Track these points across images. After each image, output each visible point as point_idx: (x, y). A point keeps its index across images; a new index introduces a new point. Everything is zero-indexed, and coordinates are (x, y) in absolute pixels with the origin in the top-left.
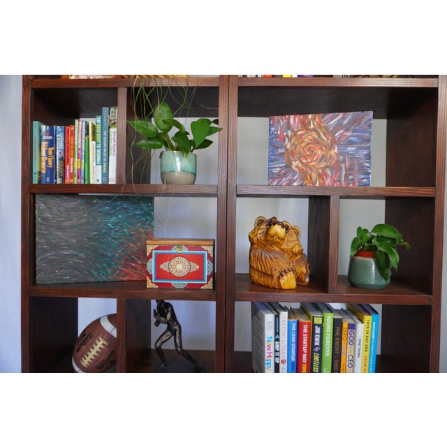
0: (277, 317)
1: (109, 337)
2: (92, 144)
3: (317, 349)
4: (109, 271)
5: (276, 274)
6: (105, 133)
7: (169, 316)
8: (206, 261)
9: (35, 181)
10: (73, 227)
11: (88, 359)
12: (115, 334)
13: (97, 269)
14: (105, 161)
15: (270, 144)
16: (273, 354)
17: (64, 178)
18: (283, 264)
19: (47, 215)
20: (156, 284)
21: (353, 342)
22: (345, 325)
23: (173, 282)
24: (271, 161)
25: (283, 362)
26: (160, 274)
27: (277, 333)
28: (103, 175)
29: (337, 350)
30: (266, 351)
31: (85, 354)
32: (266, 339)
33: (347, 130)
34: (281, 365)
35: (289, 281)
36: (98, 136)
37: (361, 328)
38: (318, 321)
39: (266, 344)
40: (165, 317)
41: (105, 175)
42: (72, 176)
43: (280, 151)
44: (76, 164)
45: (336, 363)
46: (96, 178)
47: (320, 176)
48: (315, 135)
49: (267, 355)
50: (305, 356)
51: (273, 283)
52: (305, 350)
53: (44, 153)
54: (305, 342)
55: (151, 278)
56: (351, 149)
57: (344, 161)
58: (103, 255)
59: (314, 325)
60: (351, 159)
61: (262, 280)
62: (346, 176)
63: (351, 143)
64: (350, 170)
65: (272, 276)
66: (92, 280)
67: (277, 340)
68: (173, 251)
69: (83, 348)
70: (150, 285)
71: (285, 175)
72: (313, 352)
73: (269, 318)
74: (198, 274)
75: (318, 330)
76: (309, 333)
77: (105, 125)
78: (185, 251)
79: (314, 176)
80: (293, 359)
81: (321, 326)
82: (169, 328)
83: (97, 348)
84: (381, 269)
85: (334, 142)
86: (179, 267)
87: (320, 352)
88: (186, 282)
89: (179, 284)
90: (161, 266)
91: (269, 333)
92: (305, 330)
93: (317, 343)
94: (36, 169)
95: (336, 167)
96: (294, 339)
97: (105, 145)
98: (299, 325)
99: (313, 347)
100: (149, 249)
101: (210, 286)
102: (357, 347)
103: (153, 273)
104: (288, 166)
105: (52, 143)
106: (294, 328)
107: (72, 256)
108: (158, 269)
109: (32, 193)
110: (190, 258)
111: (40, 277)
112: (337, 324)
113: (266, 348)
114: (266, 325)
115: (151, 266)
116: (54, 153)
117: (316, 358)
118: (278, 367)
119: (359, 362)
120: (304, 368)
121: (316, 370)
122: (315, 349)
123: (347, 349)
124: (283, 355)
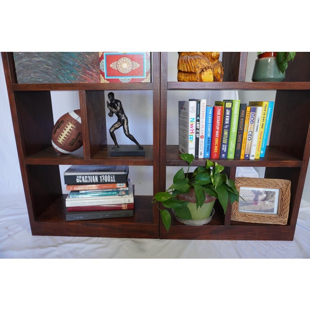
0: (198, 103)
1: (76, 123)
3: (226, 127)
5: (198, 71)
7: (118, 108)
8: (145, 60)
11: (62, 138)
12: (80, 120)
13: (63, 75)
16: (194, 131)
18: (204, 63)
20: (107, 80)
21: (253, 122)
22: (248, 109)
23: (120, 78)
25: (202, 137)
26: (111, 71)
27: (198, 115)
29: (241, 127)
30: (190, 129)
31: (60, 134)
32: (190, 120)
34: (200, 139)
35: (208, 76)
37: (260, 110)
38: (228, 105)
39: (190, 123)
40: (116, 109)
45: (240, 137)
49: (190, 131)
50: (217, 132)
51: (196, 78)
52: (218, 128)
54: (218, 122)
55: (104, 76)
58: (66, 63)
59: (225, 109)
65: (195, 73)
66: (59, 82)
67: (198, 121)
69: (58, 130)
70: (103, 81)
72: (223, 129)
73: (192, 104)
75: (228, 113)
76: (221, 116)
80: (209, 135)
81: (231, 109)
82: (119, 120)
83: (68, 130)
86: (125, 66)
87: (229, 129)
88: (130, 78)
89: (123, 79)
90: (111, 66)
91: (192, 115)
92: (219, 113)
93: (227, 122)
96: (210, 121)
98: (214, 110)
99: (224, 124)
101: (148, 80)
102: (256, 124)
103: (105, 71)
106: (211, 112)
107: (42, 63)
108: (108, 68)
111: (20, 78)
112: (243, 108)
113: (190, 126)
114: (190, 109)
115: (103, 66)
117: (226, 133)
118: (197, 140)
119: (256, 135)
120: (217, 141)
121: (225, 141)
122: (225, 127)
123: (248, 127)
124: (202, 132)
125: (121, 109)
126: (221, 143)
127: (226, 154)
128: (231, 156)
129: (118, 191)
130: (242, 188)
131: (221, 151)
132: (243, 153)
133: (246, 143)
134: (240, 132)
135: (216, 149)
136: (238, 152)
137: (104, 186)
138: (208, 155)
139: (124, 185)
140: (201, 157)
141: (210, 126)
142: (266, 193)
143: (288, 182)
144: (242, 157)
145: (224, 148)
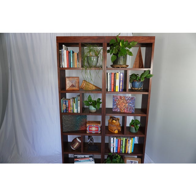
0: (114, 139)
1: (79, 142)
2: (74, 104)
4: (78, 128)
5: (114, 130)
6: (77, 102)
7: (91, 138)
8: (99, 128)
9: (62, 112)
10: (70, 120)
12: (80, 141)
13: (75, 128)
14: (77, 108)
15: (113, 101)
16: (113, 146)
17: (68, 111)
18: (115, 128)
19: (65, 118)
20: (89, 132)
21: (129, 143)
22: (127, 140)
24: (113, 105)
26: (90, 130)
27: (114, 142)
28: (77, 111)
31: (74, 146)
33: (130, 100)
35: (116, 132)
36: (76, 103)
37: (130, 141)
38: (122, 139)
40: (90, 138)
41: (78, 111)
42: (70, 111)
43: (115, 103)
44: (71, 108)
46: (75, 111)
47: (124, 109)
48: (123, 100)
49: (111, 146)
51: (113, 132)
52: (119, 145)
53: (64, 106)
54: (119, 143)
56: (130, 104)
57: (129, 107)
58: (76, 125)
60: (131, 107)
61: (111, 131)
62: (129, 110)
63: (131, 103)
64: (130, 109)
66: (74, 130)
68: (92, 126)
70: (87, 132)
71: (116, 109)
73: (112, 139)
74: (98, 130)
75: (122, 141)
77: (77, 101)
78: (95, 126)
79: (123, 109)
80: (117, 146)
81: (123, 141)
82: (91, 140)
83: (77, 145)
84: (135, 129)
85: (127, 103)
86: (94, 129)
87: (122, 145)
88: (95, 132)
89: (93, 132)
91: (112, 142)
94: (62, 109)
95: (127, 108)
96: (117, 143)
97: (77, 104)
98: (118, 140)
99: (121, 144)
100: (87, 125)
101: (100, 133)
104: (117, 107)
105: (66, 104)
106: (117, 141)
107: (70, 126)
108: (89, 130)
109: (62, 114)
110: (96, 127)
111: (64, 131)
112: (126, 140)
113: (111, 144)
115: (88, 129)
116: (66, 106)
117: (121, 146)
118: (113, 148)
119: (130, 147)
120: (119, 148)
121: (121, 148)
122: (121, 145)
123: (128, 145)
124: (115, 146)
125: (92, 138)
126: (120, 149)
127: (122, 151)
128: (123, 152)
129: (90, 160)
130: (127, 160)
131: (120, 151)
132: (126, 151)
133: (127, 149)
134: (126, 146)
135: (119, 150)
136: (125, 151)
137: (86, 159)
138: (117, 151)
139: (92, 158)
140: (115, 152)
141: (117, 144)
142: (134, 162)
143: (140, 159)
144: (126, 152)
145: (121, 150)
